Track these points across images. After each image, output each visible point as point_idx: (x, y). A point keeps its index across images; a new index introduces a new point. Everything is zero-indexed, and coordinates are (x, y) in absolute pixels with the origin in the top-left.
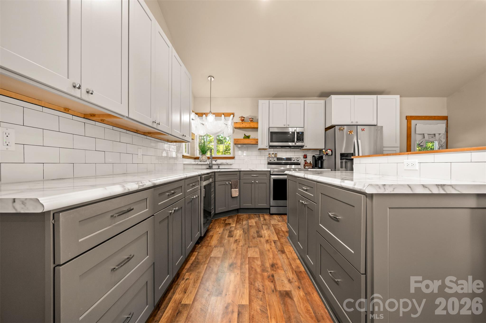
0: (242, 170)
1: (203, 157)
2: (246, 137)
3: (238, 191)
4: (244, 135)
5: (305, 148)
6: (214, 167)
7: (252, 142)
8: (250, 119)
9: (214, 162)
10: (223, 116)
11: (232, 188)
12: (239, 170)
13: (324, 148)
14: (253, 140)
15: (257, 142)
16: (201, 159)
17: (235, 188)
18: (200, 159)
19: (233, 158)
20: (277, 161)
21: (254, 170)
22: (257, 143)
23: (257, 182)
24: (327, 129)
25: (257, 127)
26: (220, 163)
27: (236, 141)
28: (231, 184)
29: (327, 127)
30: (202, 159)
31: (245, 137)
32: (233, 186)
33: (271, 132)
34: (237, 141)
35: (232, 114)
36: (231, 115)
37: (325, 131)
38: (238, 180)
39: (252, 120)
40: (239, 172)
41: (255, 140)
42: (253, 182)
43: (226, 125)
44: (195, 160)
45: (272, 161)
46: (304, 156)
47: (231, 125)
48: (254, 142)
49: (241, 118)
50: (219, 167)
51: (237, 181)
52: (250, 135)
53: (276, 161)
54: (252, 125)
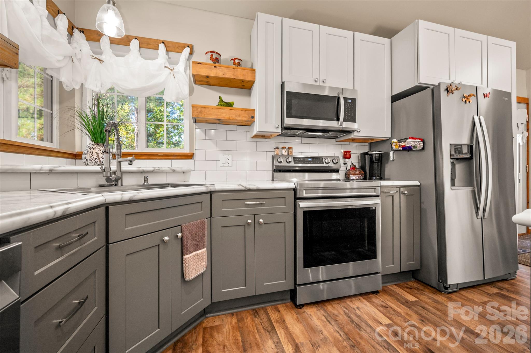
0: (218, 187)
1: (94, 152)
2: (225, 104)
3: (205, 257)
4: (219, 100)
5: (355, 135)
6: (127, 181)
7: (239, 116)
8: (235, 59)
9: (125, 167)
10: (161, 46)
11: (185, 251)
12: (209, 190)
13: (390, 137)
14: (243, 112)
15: (253, 117)
16: (88, 158)
17: (197, 248)
18: (83, 156)
19: (190, 156)
20: (294, 163)
21: (252, 187)
22: (253, 119)
23: (261, 220)
24: (395, 98)
25: (253, 80)
26: (152, 169)
27: (199, 109)
28: (182, 239)
29: (395, 93)
30: (90, 157)
31: (222, 103)
32: (189, 243)
33: (287, 92)
34: (201, 112)
35: (188, 46)
36: (185, 47)
37: (392, 101)
38: (206, 219)
39: (239, 63)
40: (209, 194)
41: (247, 112)
42: (249, 221)
43: (170, 71)
44: (74, 160)
45: (284, 164)
46: (345, 155)
47: (184, 73)
48: (245, 117)
49: (212, 55)
50: (146, 179)
51: (203, 223)
52: (233, 103)
53: (292, 164)
54: (240, 74)
